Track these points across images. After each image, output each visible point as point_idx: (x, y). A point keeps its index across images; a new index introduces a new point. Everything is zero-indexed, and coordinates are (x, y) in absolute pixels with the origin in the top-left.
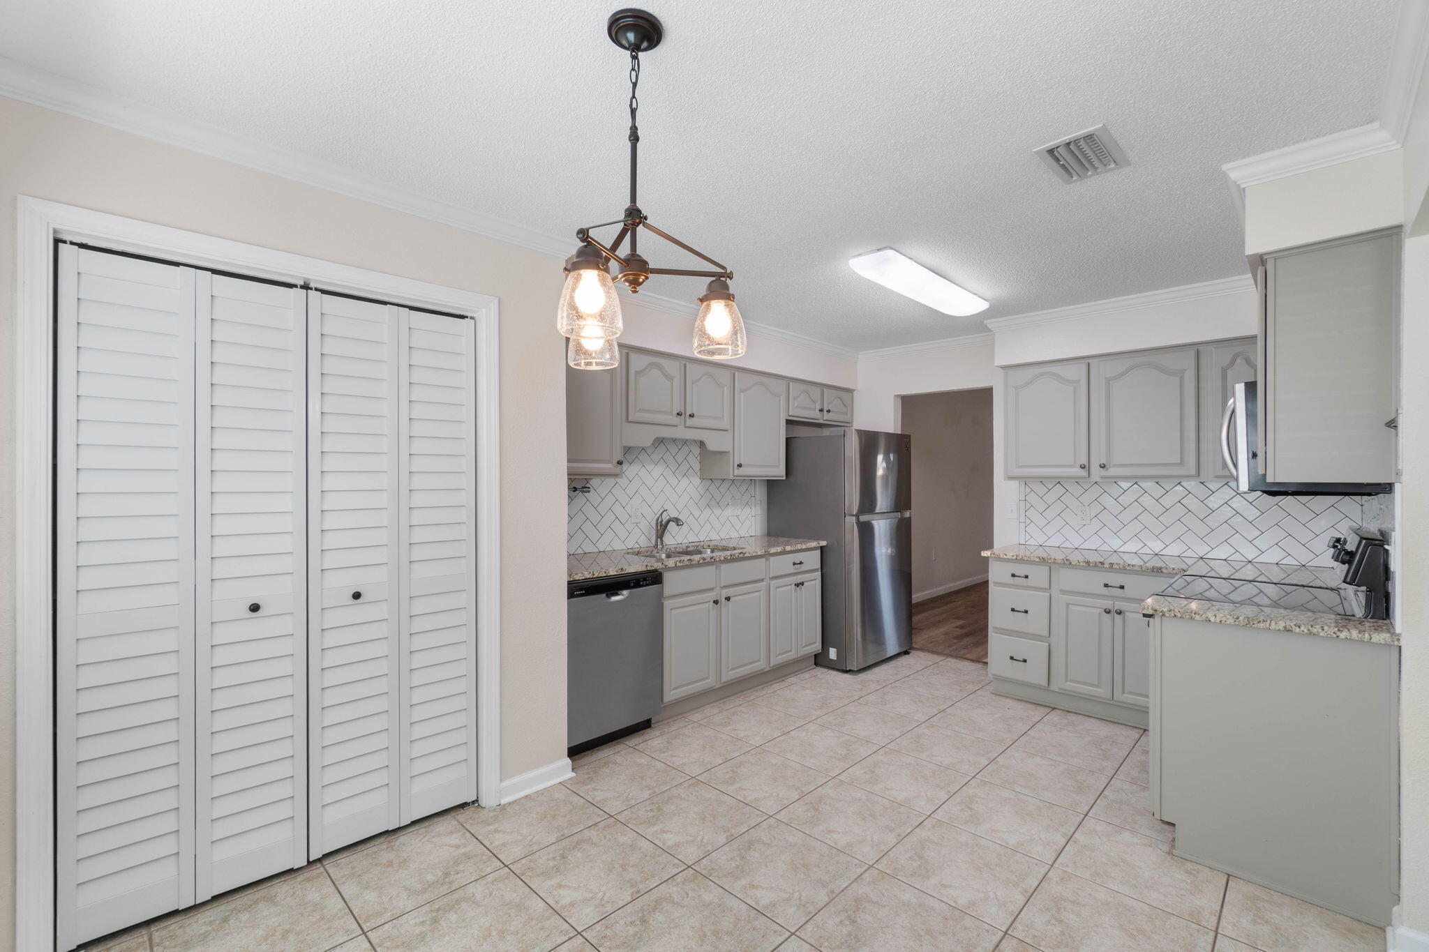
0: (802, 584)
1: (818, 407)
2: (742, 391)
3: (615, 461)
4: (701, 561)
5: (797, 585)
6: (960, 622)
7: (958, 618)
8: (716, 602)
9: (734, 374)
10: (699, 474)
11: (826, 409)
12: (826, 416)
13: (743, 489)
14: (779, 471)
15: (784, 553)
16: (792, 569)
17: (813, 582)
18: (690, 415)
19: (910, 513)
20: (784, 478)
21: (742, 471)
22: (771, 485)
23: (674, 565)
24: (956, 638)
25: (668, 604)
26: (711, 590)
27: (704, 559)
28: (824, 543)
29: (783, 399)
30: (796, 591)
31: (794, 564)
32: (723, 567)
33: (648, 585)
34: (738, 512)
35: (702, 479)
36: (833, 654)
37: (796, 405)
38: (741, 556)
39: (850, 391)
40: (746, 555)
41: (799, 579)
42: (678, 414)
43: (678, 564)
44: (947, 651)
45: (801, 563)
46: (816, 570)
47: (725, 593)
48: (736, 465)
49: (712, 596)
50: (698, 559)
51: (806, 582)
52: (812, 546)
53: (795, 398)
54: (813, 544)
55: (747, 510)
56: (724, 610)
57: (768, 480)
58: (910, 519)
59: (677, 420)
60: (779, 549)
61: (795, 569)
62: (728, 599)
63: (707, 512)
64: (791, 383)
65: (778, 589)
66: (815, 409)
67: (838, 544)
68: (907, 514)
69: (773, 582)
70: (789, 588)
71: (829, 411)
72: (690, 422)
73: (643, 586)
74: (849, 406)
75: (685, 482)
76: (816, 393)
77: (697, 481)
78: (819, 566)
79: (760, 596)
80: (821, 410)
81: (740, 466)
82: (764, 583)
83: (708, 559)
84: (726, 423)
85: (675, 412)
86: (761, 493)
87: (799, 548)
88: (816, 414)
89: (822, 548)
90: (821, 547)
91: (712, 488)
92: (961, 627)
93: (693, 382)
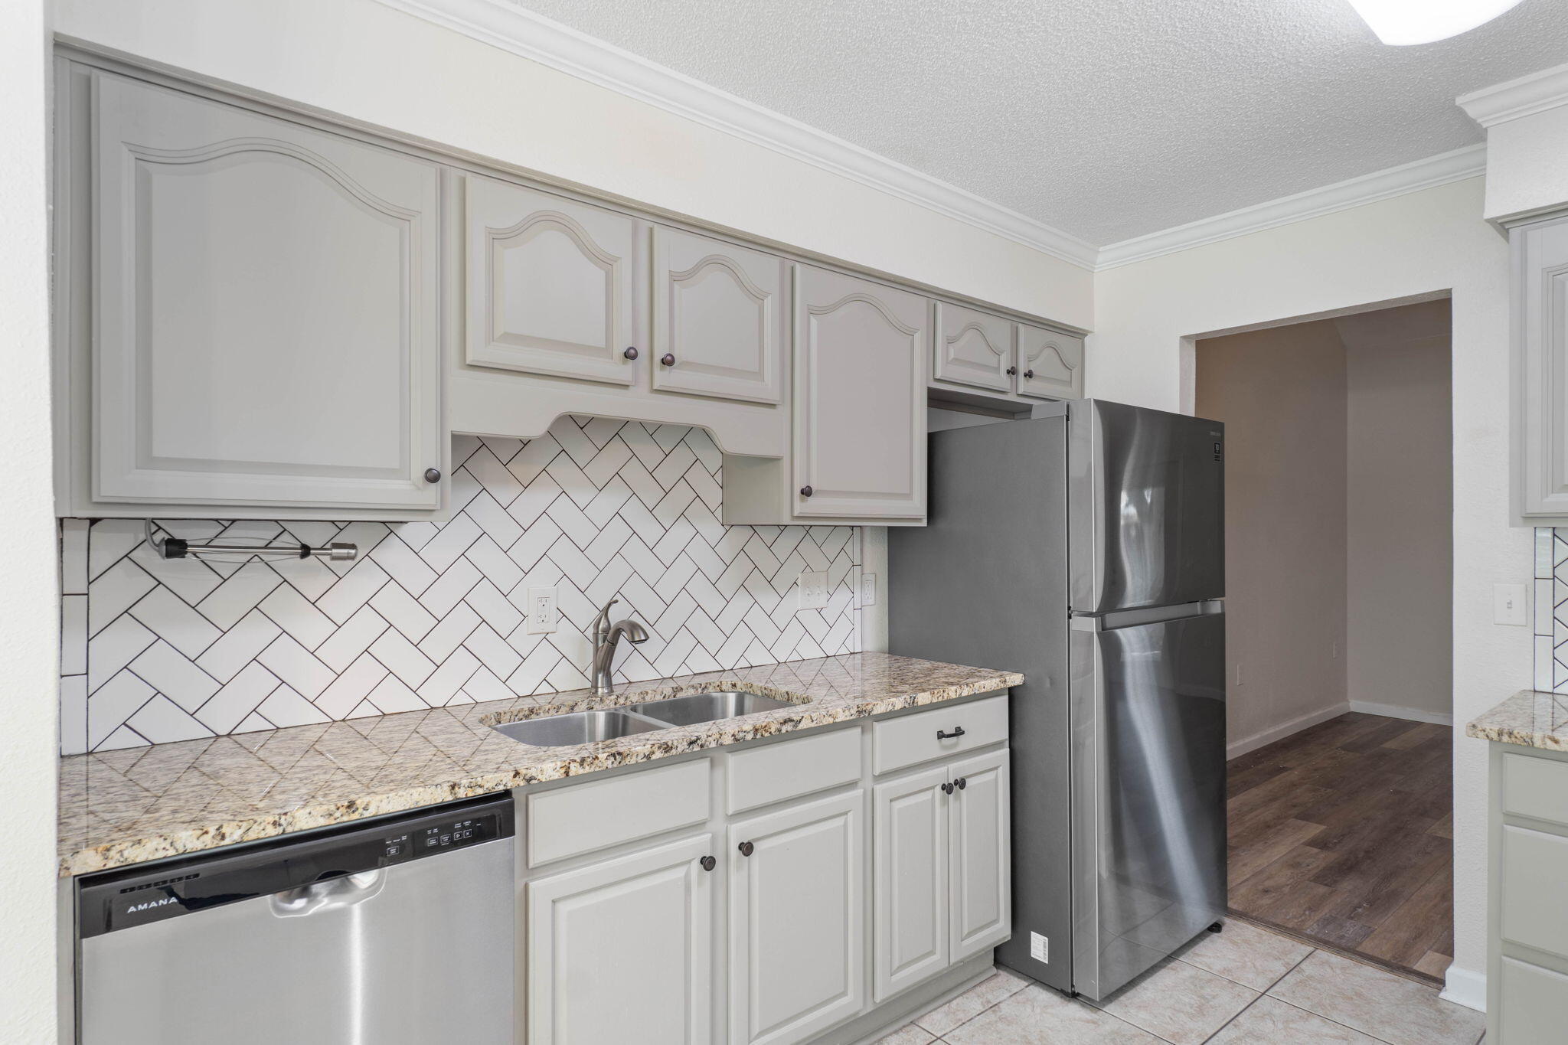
0: (961, 784)
1: (1005, 365)
2: (812, 311)
3: (418, 473)
4: (658, 755)
5: (948, 789)
6: (1315, 830)
7: (1306, 816)
8: (708, 863)
9: (793, 269)
10: (719, 513)
11: (1022, 369)
12: (1024, 385)
13: (832, 548)
14: (913, 508)
15: (912, 709)
16: (935, 749)
17: (991, 776)
18: (663, 362)
19: (1223, 606)
20: (924, 524)
21: (813, 506)
22: (897, 537)
23: (558, 775)
24: (1320, 878)
25: (541, 889)
26: (697, 827)
27: (667, 748)
28: (1016, 679)
29: (919, 339)
30: (945, 803)
31: (941, 735)
32: (732, 760)
33: (454, 845)
34: (821, 600)
35: (728, 526)
36: (1039, 947)
37: (952, 356)
38: (789, 727)
39: (1077, 334)
40: (803, 726)
41: (952, 771)
42: (627, 355)
43: (575, 770)
44: (1311, 928)
45: (959, 732)
46: (996, 746)
47: (740, 832)
48: (797, 492)
49: (698, 844)
50: (647, 750)
51: (969, 777)
52: (988, 688)
53: (950, 341)
54: (991, 683)
55: (842, 596)
56: (736, 879)
57: (889, 528)
58: (1221, 618)
59: (624, 372)
60: (899, 703)
61: (945, 748)
62: (747, 849)
63: (742, 602)
64: (940, 305)
65: (898, 805)
66: (997, 369)
67: (1052, 684)
68: (1215, 607)
69: (879, 788)
70: (926, 796)
71: (1029, 375)
72: (664, 378)
73: (438, 849)
74: (1075, 368)
75: (681, 532)
76: (1000, 331)
77: (713, 530)
78: (1005, 735)
79: (845, 825)
80: (1012, 372)
81: (807, 492)
82: (858, 792)
83: (682, 747)
84: (768, 387)
85: (620, 349)
86: (876, 556)
87: (953, 696)
88: (1002, 381)
89: (1012, 693)
90: (1011, 690)
91: (756, 548)
92: (1321, 843)
93: (675, 278)
